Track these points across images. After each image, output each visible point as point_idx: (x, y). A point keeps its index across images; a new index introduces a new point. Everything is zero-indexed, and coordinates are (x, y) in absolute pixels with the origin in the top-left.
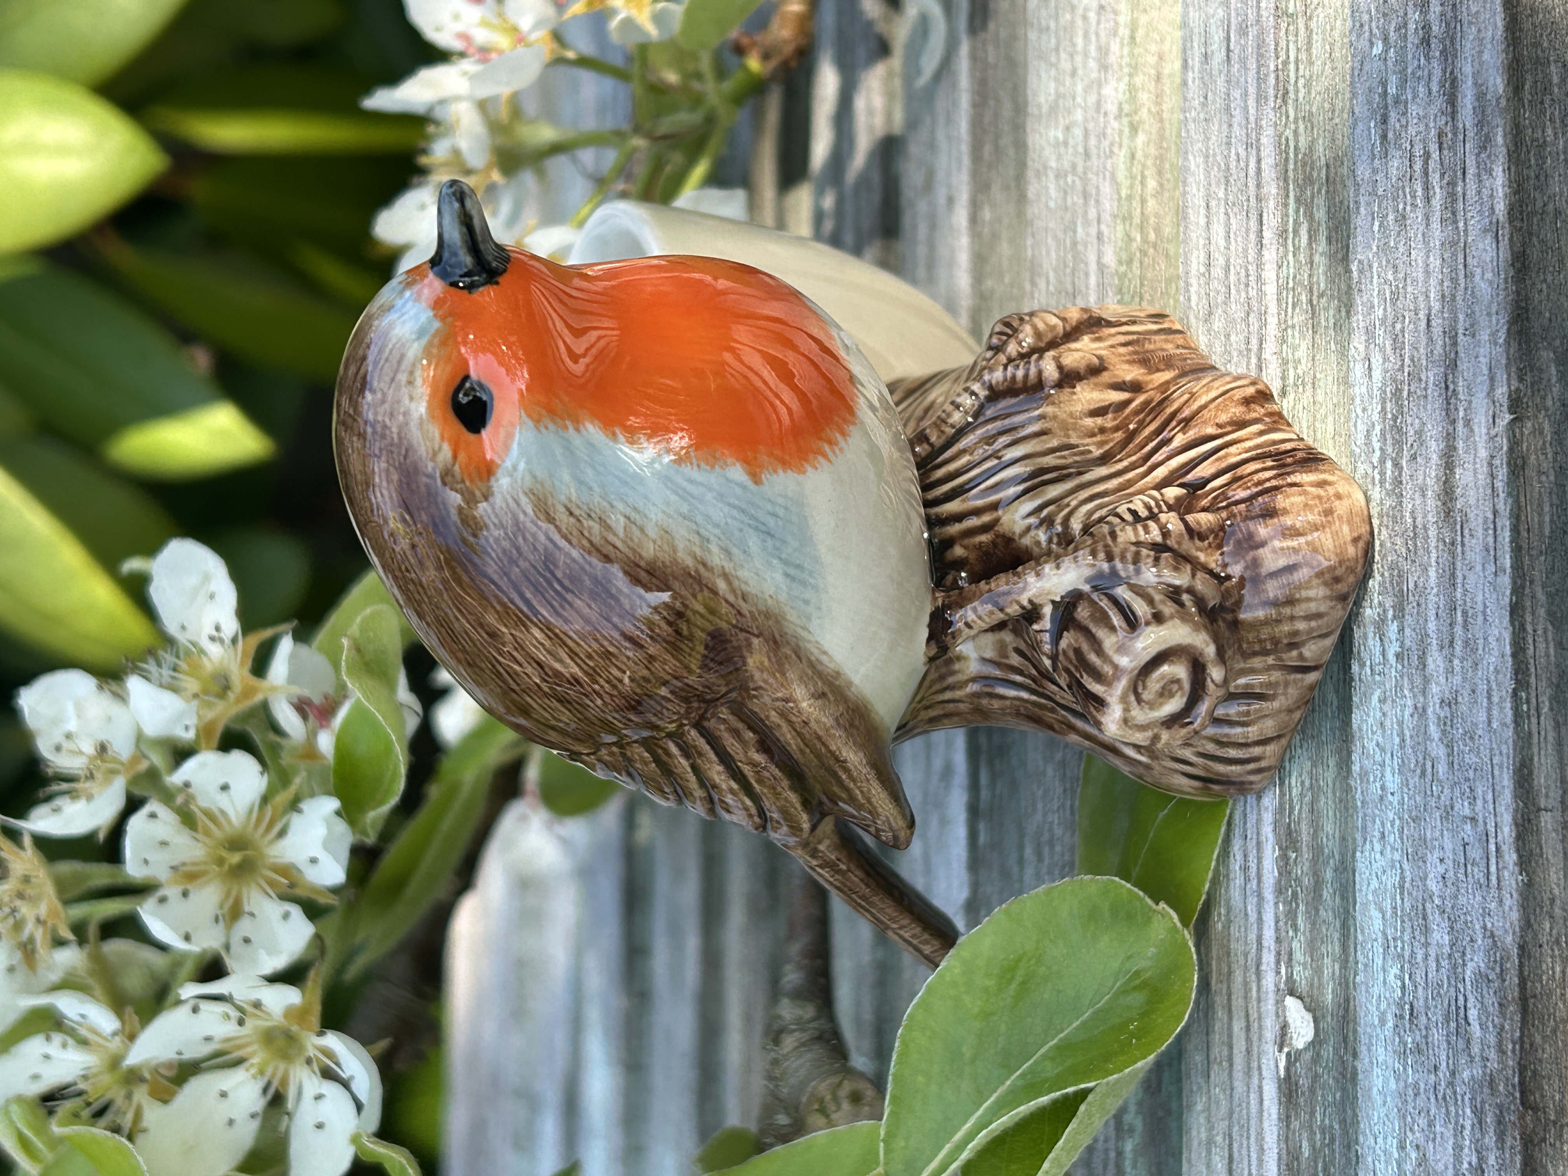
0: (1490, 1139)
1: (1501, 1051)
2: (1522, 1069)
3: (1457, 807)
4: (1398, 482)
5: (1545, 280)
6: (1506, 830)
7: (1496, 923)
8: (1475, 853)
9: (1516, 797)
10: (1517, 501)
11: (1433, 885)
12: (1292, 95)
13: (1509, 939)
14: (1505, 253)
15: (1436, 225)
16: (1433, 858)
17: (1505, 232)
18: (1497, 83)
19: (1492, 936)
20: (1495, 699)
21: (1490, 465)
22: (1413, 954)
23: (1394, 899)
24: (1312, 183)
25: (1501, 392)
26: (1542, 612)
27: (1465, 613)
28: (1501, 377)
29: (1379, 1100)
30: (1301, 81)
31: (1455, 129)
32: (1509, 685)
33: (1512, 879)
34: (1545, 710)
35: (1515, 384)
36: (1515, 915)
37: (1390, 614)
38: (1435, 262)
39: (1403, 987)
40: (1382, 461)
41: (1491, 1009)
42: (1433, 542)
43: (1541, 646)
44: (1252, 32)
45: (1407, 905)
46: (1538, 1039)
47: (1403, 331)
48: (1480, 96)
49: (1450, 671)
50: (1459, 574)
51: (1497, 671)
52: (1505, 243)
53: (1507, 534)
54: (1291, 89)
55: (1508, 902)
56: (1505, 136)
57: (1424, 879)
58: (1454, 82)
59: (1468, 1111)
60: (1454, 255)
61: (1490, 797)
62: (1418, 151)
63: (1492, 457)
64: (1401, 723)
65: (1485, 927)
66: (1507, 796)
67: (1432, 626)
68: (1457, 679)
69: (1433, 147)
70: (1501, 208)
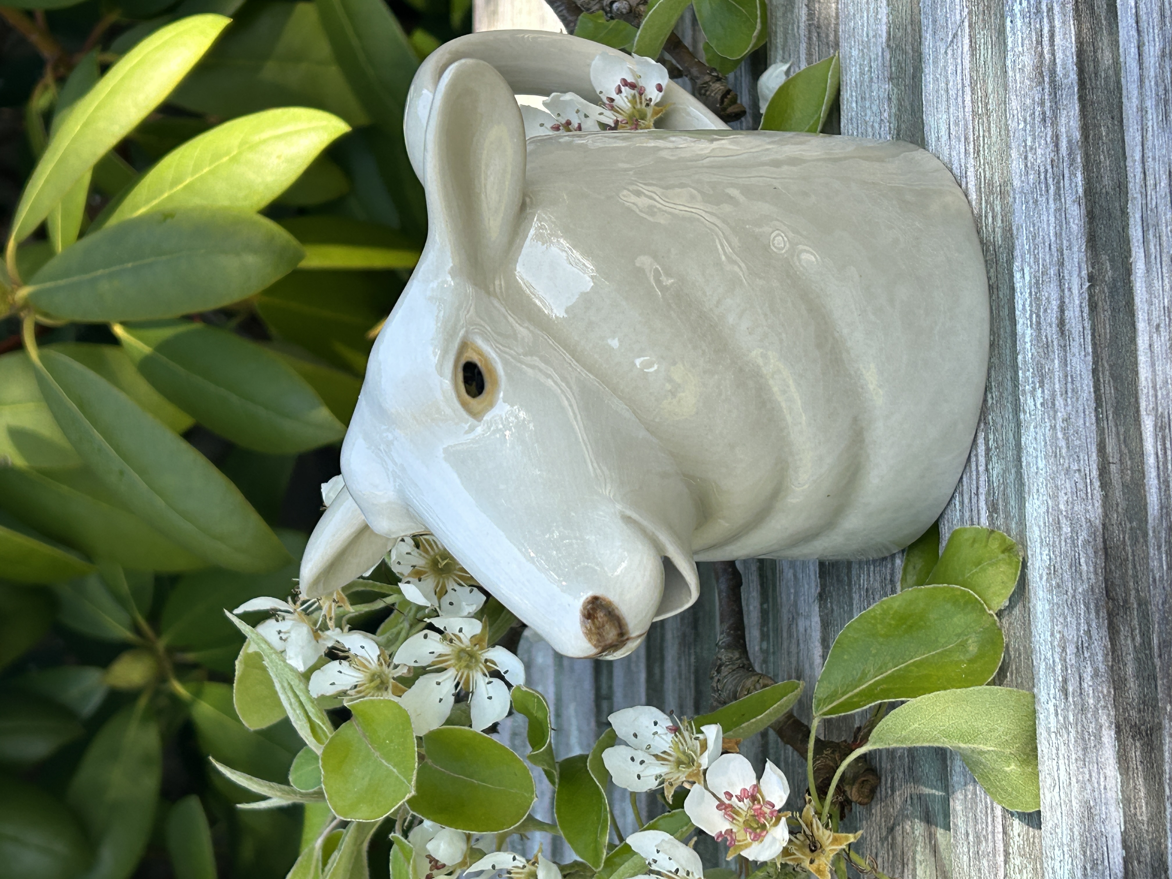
0: (1093, 615)
1: (1096, 573)
2: (1106, 580)
3: (1072, 466)
4: (1039, 323)
5: (1102, 224)
6: (1094, 472)
7: (1091, 516)
8: (1081, 486)
9: (1098, 456)
10: (1093, 322)
11: (1062, 507)
12: (982, 152)
13: (1097, 521)
14: (1083, 211)
15: (1051, 201)
16: (1061, 494)
17: (1083, 201)
18: (1077, 135)
19: (1090, 521)
20: (1087, 413)
21: (1081, 306)
22: (1054, 542)
23: (1044, 519)
24: (993, 194)
25: (1084, 273)
26: (1107, 373)
27: (1072, 376)
28: (1084, 266)
29: (1041, 616)
30: (986, 146)
31: (1058, 157)
32: (1094, 405)
33: (1098, 494)
34: (1110, 418)
35: (1090, 269)
36: (1100, 510)
37: (1038, 385)
38: (1052, 219)
39: (1050, 559)
40: (1031, 316)
41: (1091, 555)
42: (1056, 347)
43: (1108, 388)
44: (962, 123)
45: (1051, 520)
46: (1113, 568)
47: (1038, 253)
48: (1069, 142)
49: (1066, 405)
50: (1068, 359)
51: (1087, 400)
52: (1083, 207)
53: (1090, 337)
54: (981, 149)
55: (1096, 505)
56: (1081, 158)
57: (1058, 505)
58: (1057, 136)
59: (1082, 606)
60: (1061, 215)
61: (1086, 458)
62: (1042, 169)
63: (1081, 303)
64: (1044, 435)
65: (1086, 518)
66: (1094, 456)
67: (1057, 386)
68: (1070, 408)
69: (1049, 167)
70: (1080, 191)
